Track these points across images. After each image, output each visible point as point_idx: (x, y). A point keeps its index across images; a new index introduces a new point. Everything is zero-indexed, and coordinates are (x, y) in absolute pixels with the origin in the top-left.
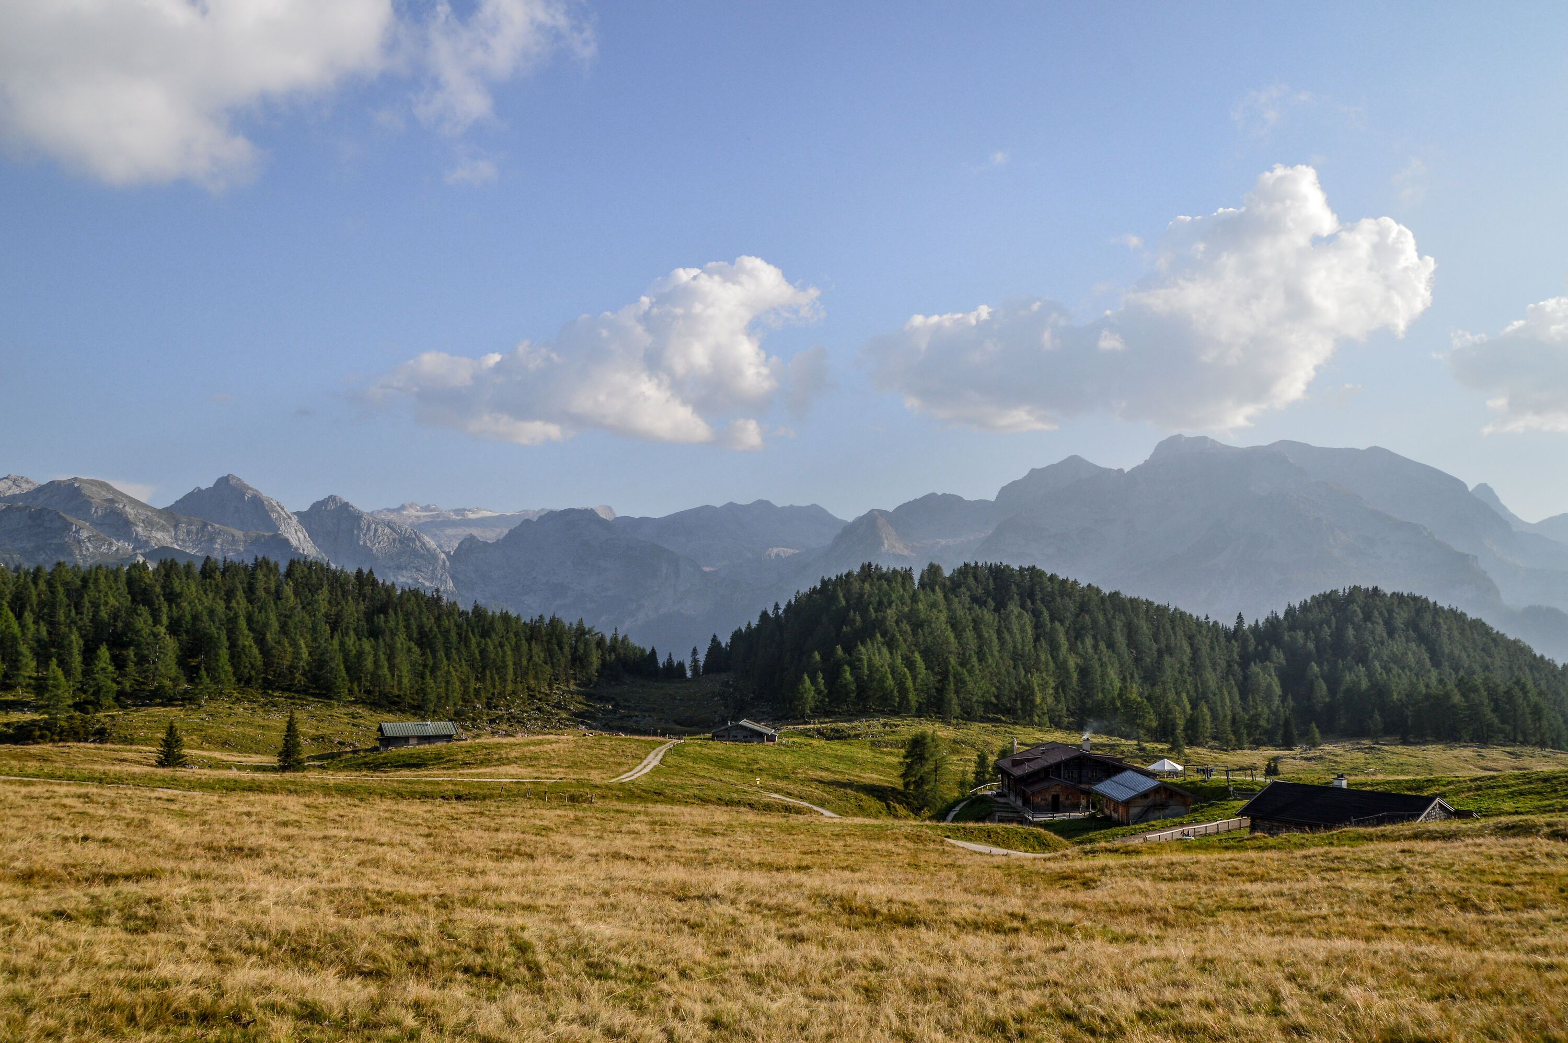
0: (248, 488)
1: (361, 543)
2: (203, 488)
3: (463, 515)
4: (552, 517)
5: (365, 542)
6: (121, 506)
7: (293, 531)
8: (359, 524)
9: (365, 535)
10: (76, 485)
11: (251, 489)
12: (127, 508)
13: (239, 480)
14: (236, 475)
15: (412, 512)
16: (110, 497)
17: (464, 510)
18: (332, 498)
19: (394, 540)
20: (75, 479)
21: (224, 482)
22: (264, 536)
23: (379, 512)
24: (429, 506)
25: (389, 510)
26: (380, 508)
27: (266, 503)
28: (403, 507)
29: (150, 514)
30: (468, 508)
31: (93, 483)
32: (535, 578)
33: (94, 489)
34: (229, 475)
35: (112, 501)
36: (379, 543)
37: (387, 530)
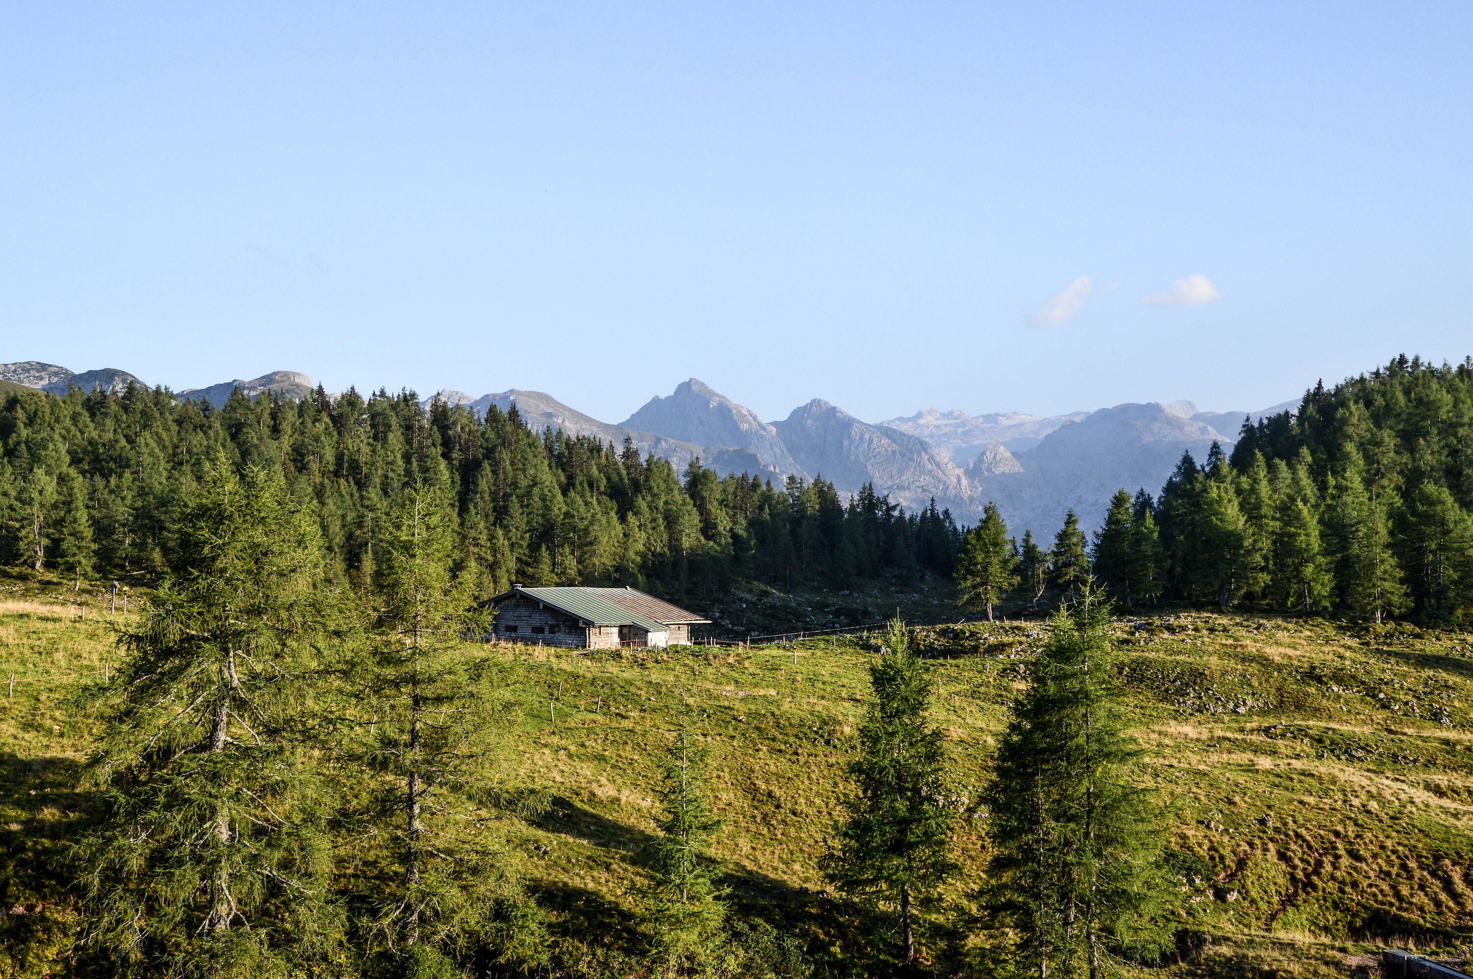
0: (713, 394)
1: (852, 458)
2: (662, 397)
3: (996, 422)
4: (1103, 415)
5: (857, 456)
6: (560, 421)
7: (768, 445)
8: (850, 434)
9: (857, 447)
10: (512, 398)
11: (717, 395)
12: (567, 424)
13: (703, 384)
14: (701, 379)
15: (929, 419)
16: (549, 410)
17: (997, 415)
18: (815, 403)
19: (894, 452)
20: (512, 391)
21: (685, 388)
22: (727, 451)
23: (889, 422)
24: (952, 412)
25: (901, 419)
26: (892, 418)
27: (734, 411)
28: (919, 415)
29: (595, 429)
30: (1001, 413)
31: (531, 395)
32: (1080, 497)
33: (532, 401)
34: (691, 380)
35: (549, 415)
36: (875, 456)
37: (885, 441)
